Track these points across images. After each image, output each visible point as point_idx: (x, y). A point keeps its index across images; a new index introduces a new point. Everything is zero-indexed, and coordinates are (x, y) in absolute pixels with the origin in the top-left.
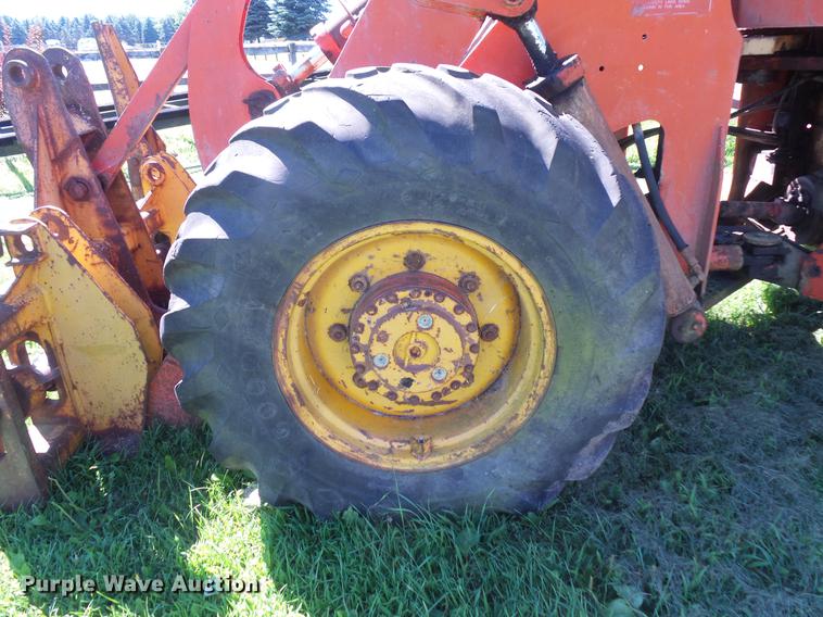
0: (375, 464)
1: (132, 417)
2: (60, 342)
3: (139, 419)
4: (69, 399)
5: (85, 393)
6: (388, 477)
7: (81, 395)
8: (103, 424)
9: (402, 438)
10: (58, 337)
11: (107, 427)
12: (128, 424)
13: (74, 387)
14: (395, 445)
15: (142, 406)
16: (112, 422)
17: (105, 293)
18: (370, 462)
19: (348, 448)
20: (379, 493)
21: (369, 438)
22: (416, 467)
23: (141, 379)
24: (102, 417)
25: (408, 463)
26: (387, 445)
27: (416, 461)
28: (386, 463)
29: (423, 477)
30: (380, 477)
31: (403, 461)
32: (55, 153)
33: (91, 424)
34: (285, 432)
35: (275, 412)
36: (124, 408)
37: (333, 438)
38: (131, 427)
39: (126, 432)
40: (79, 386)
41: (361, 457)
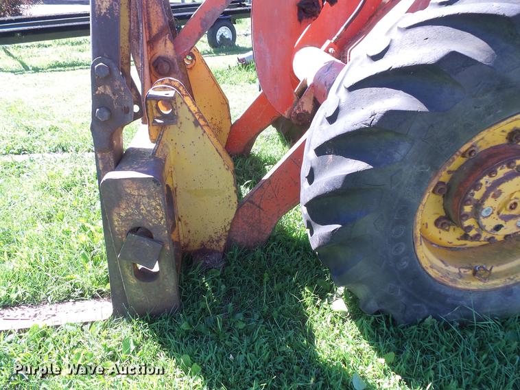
0: (454, 285)
1: (218, 241)
2: (175, 186)
3: (223, 243)
4: (177, 228)
5: (186, 224)
6: (461, 295)
7: (183, 225)
8: (195, 246)
9: (465, 265)
10: (175, 182)
11: (199, 248)
12: (214, 246)
13: (179, 220)
14: (462, 270)
15: (227, 233)
16: (202, 244)
17: (217, 150)
18: (450, 284)
19: (440, 274)
20: (454, 306)
21: (447, 266)
22: (480, 287)
23: (231, 214)
24: (195, 241)
25: (475, 284)
26: (456, 270)
27: (481, 283)
28: (461, 285)
29: (484, 295)
30: (456, 295)
31: (473, 283)
32: (150, 36)
33: (187, 246)
34: (405, 264)
35: (403, 249)
36: (213, 235)
37: (431, 267)
38: (215, 248)
39: (212, 252)
40: (183, 219)
41: (446, 281)
